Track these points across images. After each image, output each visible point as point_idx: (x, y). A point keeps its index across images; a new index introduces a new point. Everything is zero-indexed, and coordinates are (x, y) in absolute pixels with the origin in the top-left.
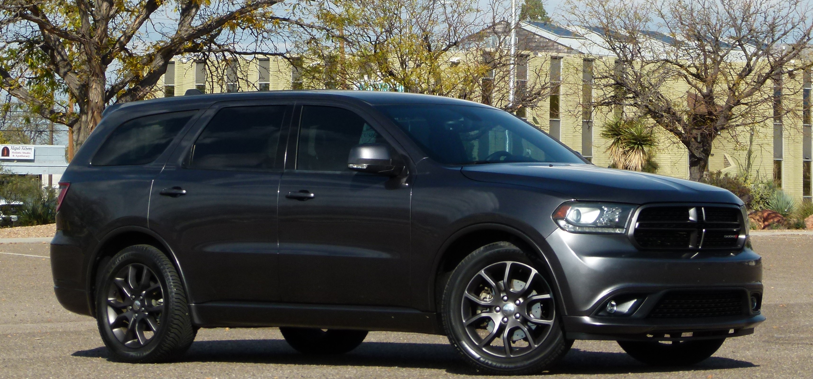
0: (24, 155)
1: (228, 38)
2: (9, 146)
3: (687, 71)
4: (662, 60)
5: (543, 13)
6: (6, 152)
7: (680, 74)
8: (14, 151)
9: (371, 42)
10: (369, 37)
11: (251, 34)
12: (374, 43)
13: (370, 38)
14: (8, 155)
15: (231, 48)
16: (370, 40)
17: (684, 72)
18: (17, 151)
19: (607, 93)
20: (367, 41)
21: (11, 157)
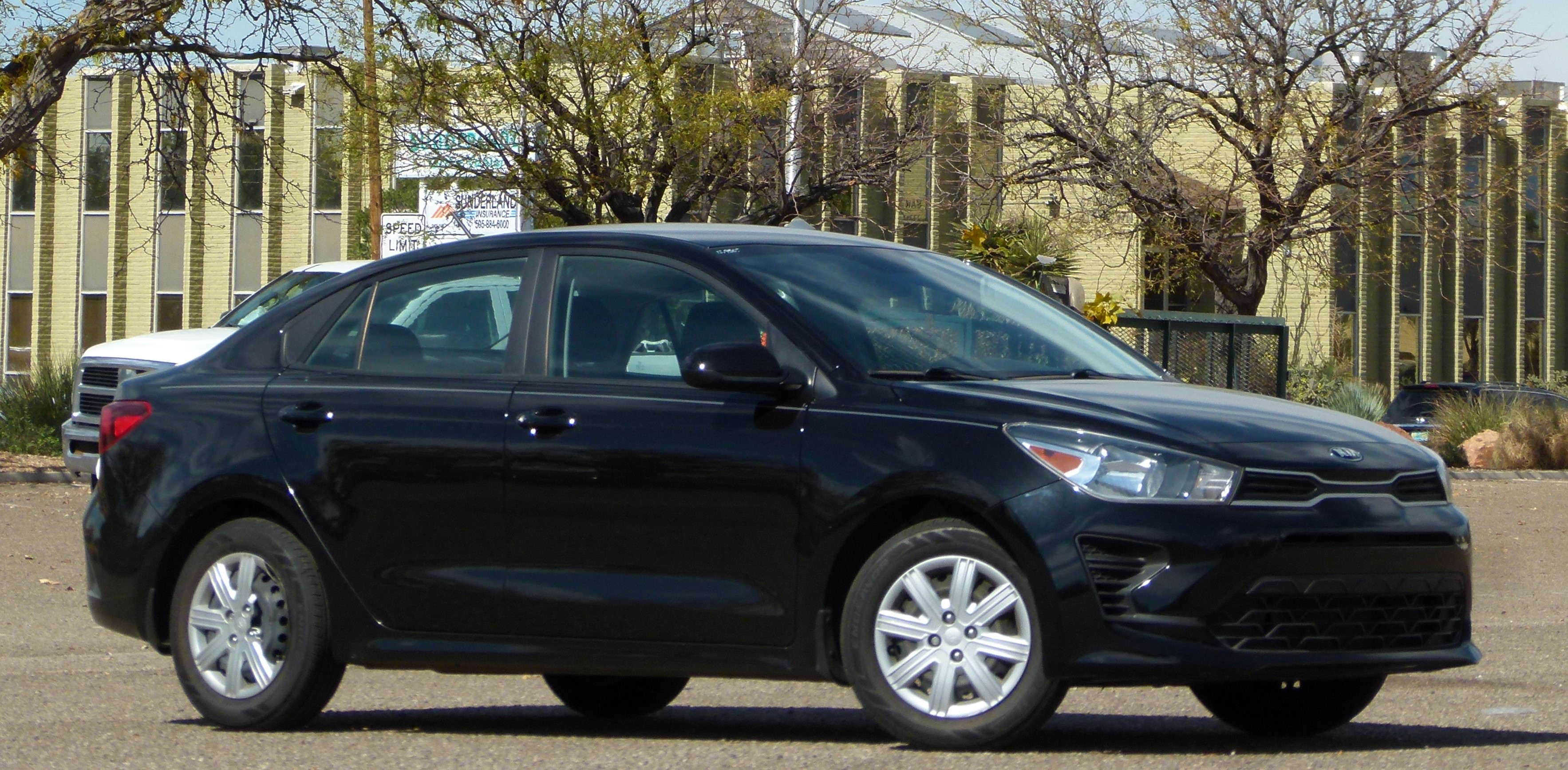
1: (191, 22)
3: (1216, 106)
4: (1159, 81)
7: (1201, 113)
9: (512, 34)
10: (507, 21)
11: (244, 12)
12: (519, 35)
13: (510, 23)
15: (200, 42)
16: (511, 28)
17: (1207, 107)
19: (1029, 155)
20: (503, 30)
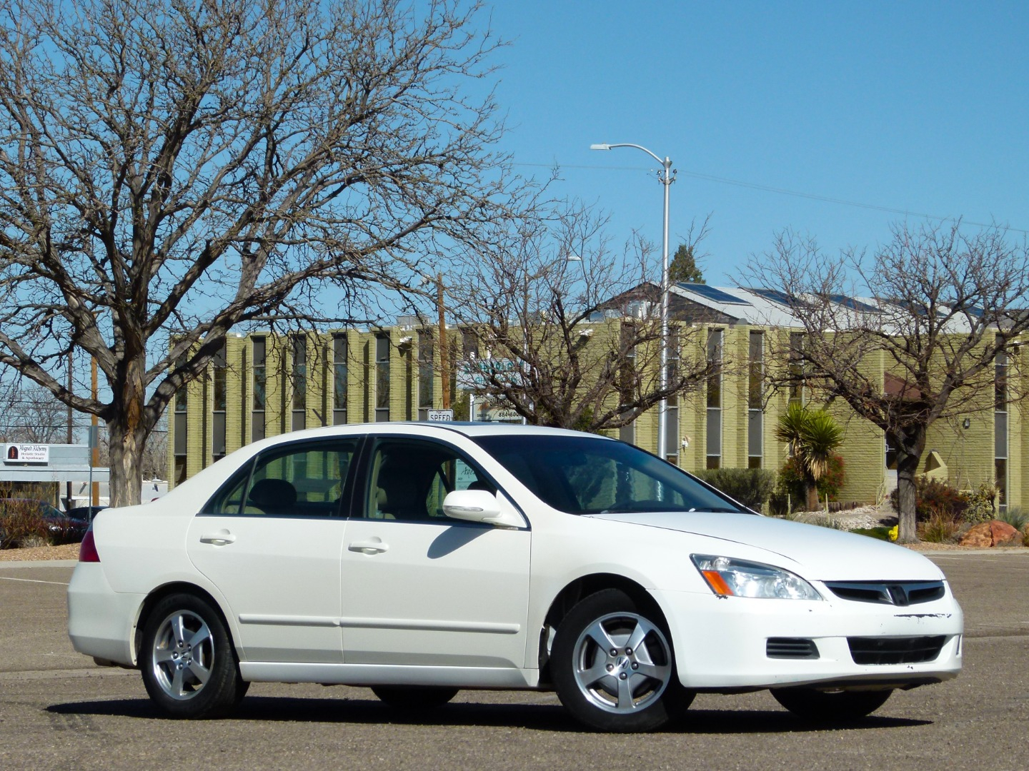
0: (38, 456)
2: (18, 446)
3: (894, 343)
5: (697, 275)
6: (13, 453)
7: (884, 347)
8: (23, 451)
14: (16, 457)
17: (890, 344)
18: (28, 452)
21: (20, 459)
